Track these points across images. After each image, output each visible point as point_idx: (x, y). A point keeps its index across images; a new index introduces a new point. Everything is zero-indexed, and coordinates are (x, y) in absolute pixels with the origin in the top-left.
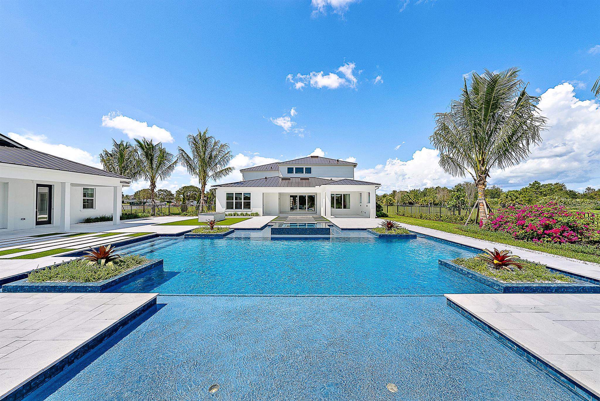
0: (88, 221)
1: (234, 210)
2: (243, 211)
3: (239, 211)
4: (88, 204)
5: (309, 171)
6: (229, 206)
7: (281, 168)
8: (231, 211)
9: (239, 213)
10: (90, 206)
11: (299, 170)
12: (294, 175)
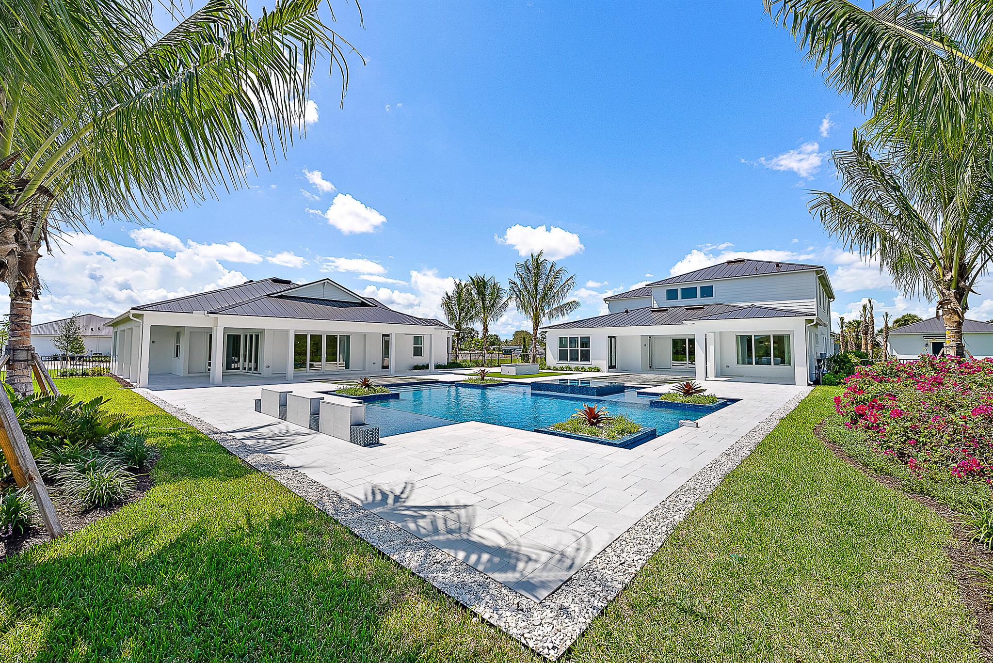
0: (416, 367)
1: (568, 362)
2: (580, 364)
3: (573, 364)
4: (418, 352)
5: (707, 292)
6: (563, 356)
7: (655, 291)
8: (564, 364)
9: (573, 366)
10: (419, 354)
11: (689, 293)
12: (680, 302)
